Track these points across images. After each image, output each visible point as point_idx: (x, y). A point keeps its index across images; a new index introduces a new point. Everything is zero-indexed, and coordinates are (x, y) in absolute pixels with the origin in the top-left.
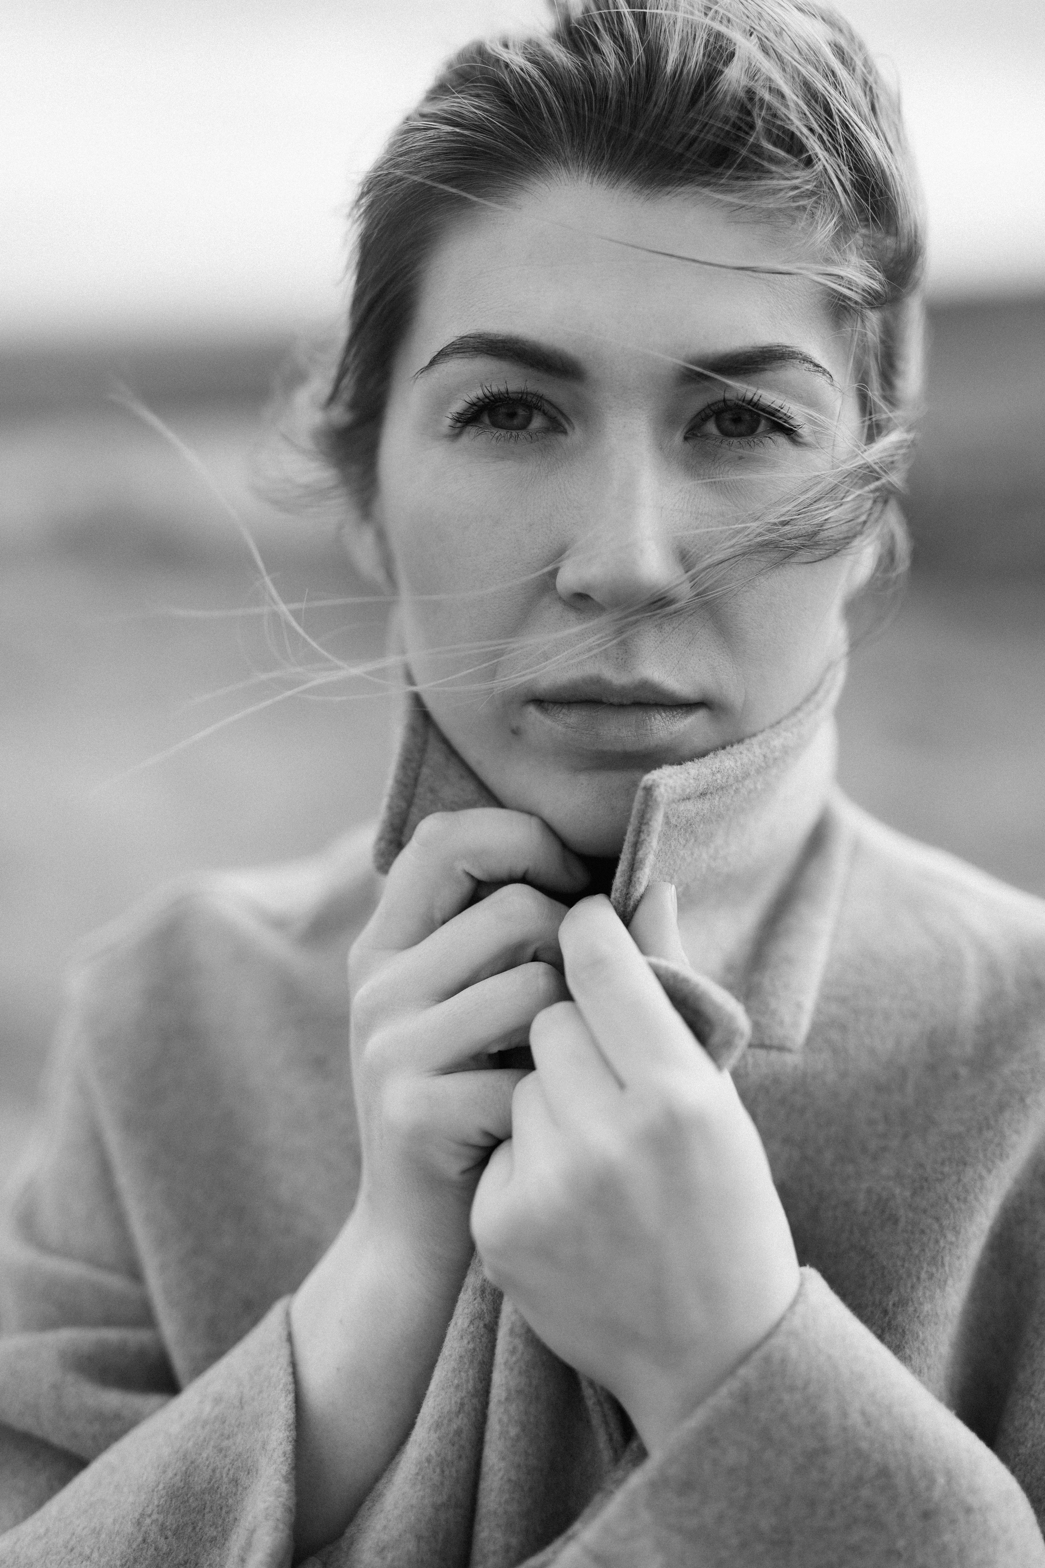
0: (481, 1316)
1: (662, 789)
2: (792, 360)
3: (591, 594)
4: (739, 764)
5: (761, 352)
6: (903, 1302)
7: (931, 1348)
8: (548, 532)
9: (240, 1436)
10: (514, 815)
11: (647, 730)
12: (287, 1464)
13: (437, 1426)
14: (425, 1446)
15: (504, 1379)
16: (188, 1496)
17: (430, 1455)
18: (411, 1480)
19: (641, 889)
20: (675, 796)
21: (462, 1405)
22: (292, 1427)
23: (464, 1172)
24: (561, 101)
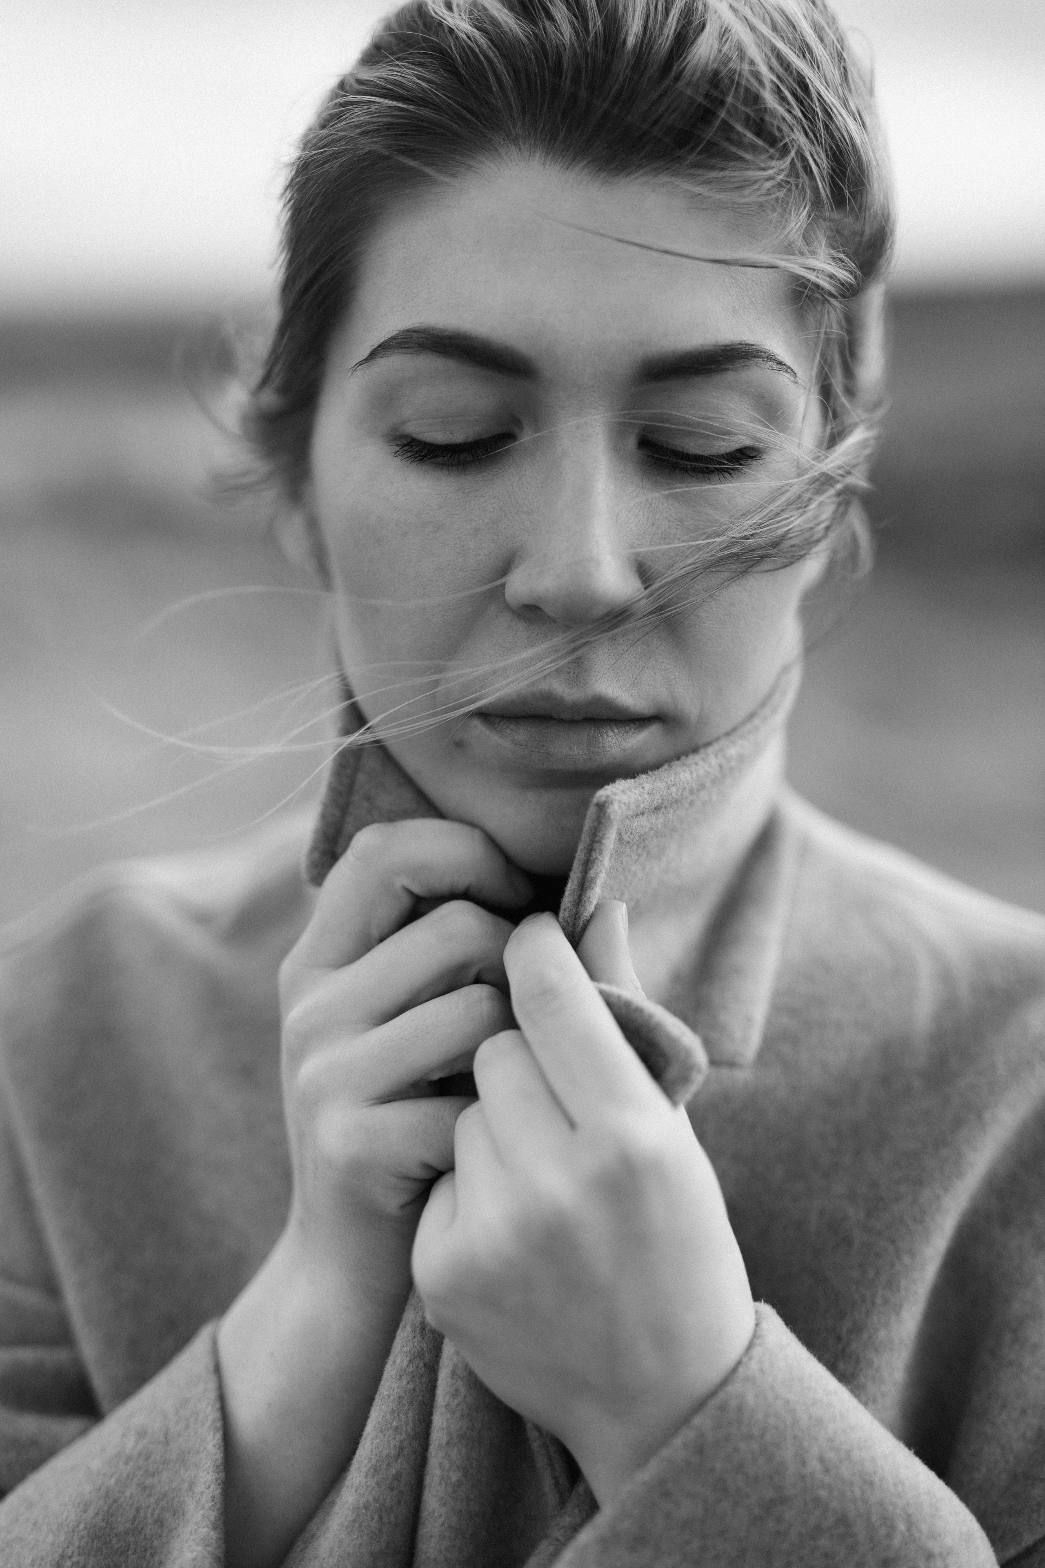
0: (420, 1355)
1: (616, 806)
2: (756, 359)
3: (542, 606)
4: (694, 776)
5: (723, 350)
6: (857, 1329)
7: (886, 1374)
8: (495, 537)
9: (165, 1473)
10: (457, 827)
11: (599, 748)
12: (216, 1509)
13: (375, 1470)
14: (362, 1492)
15: (445, 1423)
16: (111, 1537)
17: (368, 1501)
18: (347, 1527)
19: (591, 908)
20: (629, 813)
21: (402, 1448)
22: (221, 1468)
23: (402, 1207)
24: (512, 74)
